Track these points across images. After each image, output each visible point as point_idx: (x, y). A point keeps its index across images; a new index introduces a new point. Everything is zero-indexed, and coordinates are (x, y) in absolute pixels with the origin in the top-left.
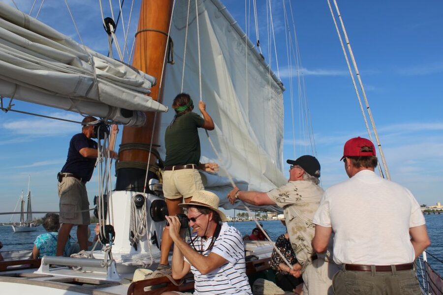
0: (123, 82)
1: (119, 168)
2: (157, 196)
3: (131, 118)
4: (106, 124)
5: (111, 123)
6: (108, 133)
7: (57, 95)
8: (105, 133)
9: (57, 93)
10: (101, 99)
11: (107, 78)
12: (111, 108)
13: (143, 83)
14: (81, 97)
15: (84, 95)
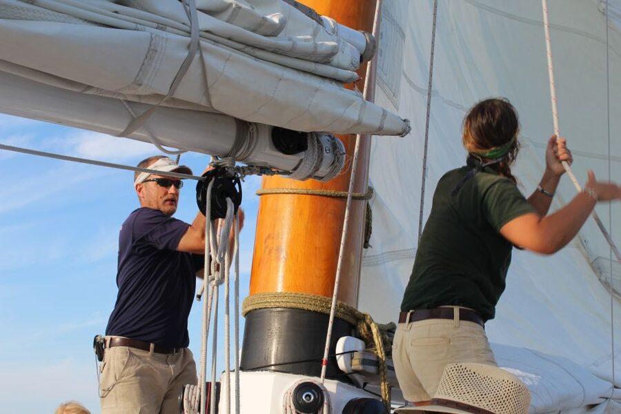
0: (277, 51)
1: (250, 308)
2: (358, 386)
3: (302, 155)
4: (231, 172)
5: (244, 171)
6: (237, 199)
7: (90, 92)
8: (229, 200)
9: (89, 87)
10: (214, 101)
11: (230, 39)
12: (244, 128)
13: (333, 53)
14: (158, 96)
15: (164, 90)
